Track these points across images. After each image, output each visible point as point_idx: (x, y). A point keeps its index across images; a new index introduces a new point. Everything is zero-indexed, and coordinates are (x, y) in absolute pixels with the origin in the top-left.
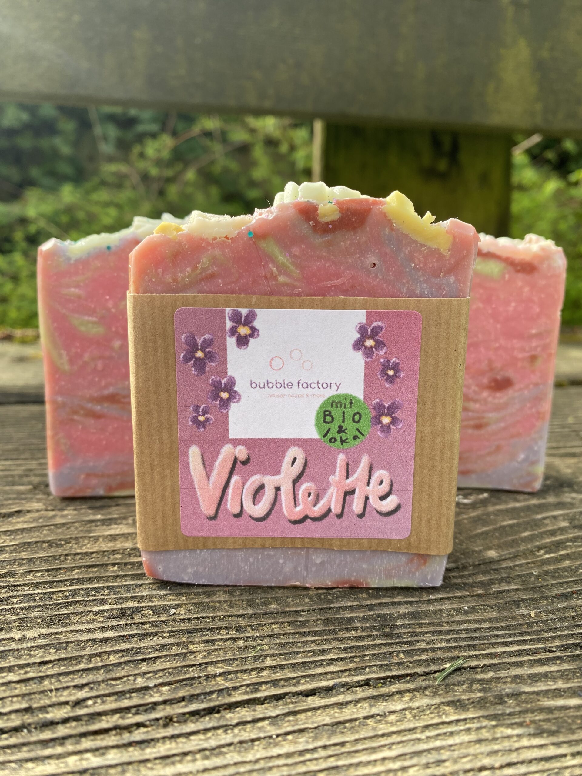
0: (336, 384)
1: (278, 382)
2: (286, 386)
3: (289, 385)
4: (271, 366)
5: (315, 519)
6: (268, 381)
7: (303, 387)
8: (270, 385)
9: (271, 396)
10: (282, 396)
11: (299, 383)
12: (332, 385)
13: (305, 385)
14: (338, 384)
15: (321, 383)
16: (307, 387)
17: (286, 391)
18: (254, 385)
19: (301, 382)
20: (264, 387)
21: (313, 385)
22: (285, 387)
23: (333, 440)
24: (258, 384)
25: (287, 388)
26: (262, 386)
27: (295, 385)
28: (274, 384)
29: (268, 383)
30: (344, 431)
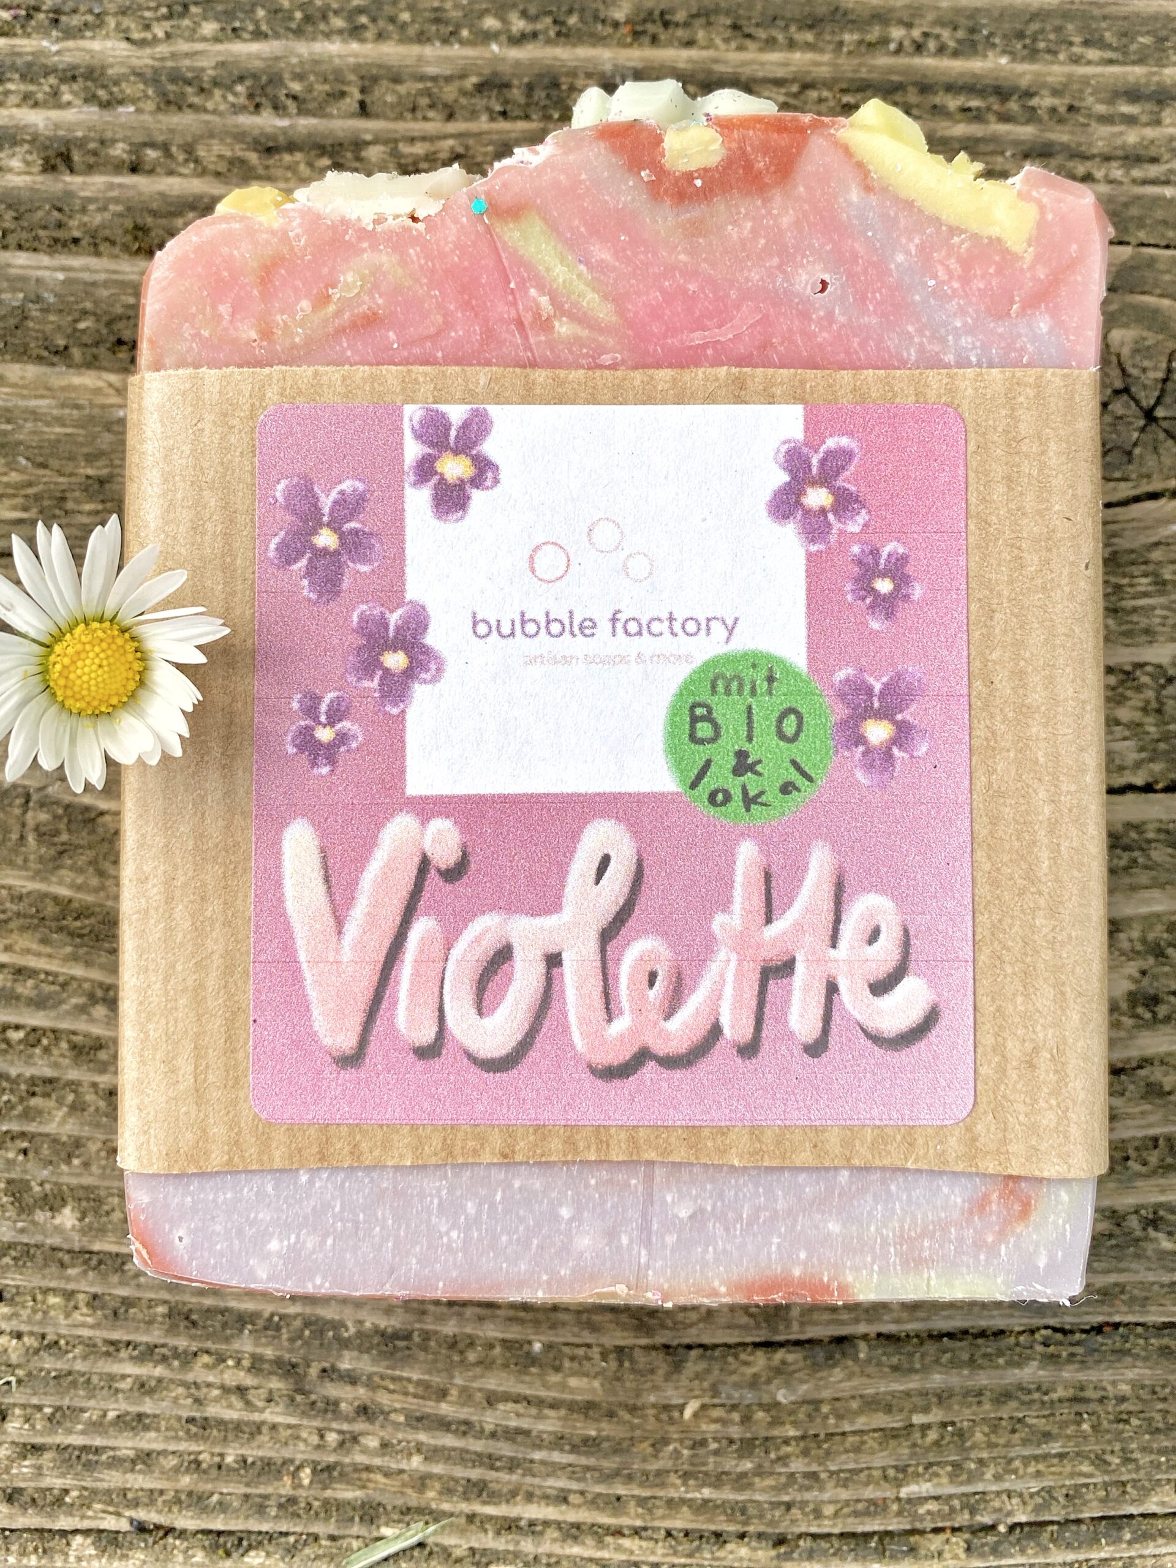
0: (724, 623)
1: (552, 617)
2: (576, 629)
3: (587, 628)
4: (533, 571)
5: (670, 1062)
6: (523, 614)
7: (626, 632)
8: (531, 628)
9: (531, 661)
10: (566, 660)
11: (614, 620)
12: (713, 624)
13: (633, 627)
14: (730, 623)
15: (680, 621)
16: (640, 633)
17: (578, 645)
18: (482, 629)
19: (622, 617)
20: (512, 634)
21: (656, 627)
22: (573, 634)
23: (720, 797)
24: (494, 624)
25: (580, 637)
26: (506, 629)
27: (605, 626)
28: (543, 624)
29: (523, 622)
30: (751, 768)
